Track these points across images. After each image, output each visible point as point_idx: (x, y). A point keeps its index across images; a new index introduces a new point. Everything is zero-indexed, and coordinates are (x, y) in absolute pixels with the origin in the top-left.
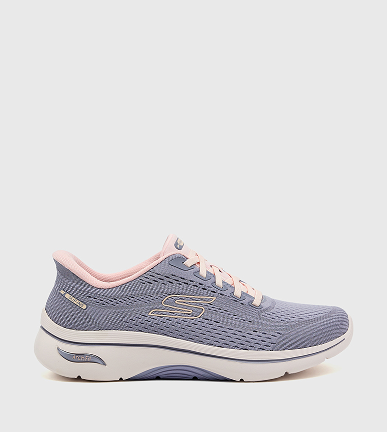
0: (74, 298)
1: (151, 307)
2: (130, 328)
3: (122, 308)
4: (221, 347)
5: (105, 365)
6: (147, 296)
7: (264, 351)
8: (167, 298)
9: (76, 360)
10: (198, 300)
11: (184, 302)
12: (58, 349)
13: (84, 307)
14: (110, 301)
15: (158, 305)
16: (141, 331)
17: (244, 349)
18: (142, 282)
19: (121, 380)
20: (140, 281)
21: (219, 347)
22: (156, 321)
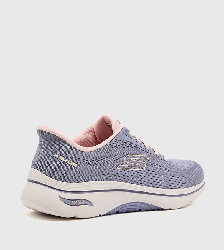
0: (67, 160)
1: (118, 163)
2: (106, 179)
3: (101, 165)
4: (159, 188)
5: (93, 206)
6: (115, 156)
7: (180, 189)
8: (126, 157)
9: (74, 204)
10: (142, 158)
11: (136, 159)
12: (60, 197)
13: (76, 165)
14: (93, 160)
15: (122, 162)
16: (113, 180)
17: (171, 188)
18: (111, 146)
19: (100, 216)
20: (110, 146)
21: (157, 188)
22: (122, 173)
